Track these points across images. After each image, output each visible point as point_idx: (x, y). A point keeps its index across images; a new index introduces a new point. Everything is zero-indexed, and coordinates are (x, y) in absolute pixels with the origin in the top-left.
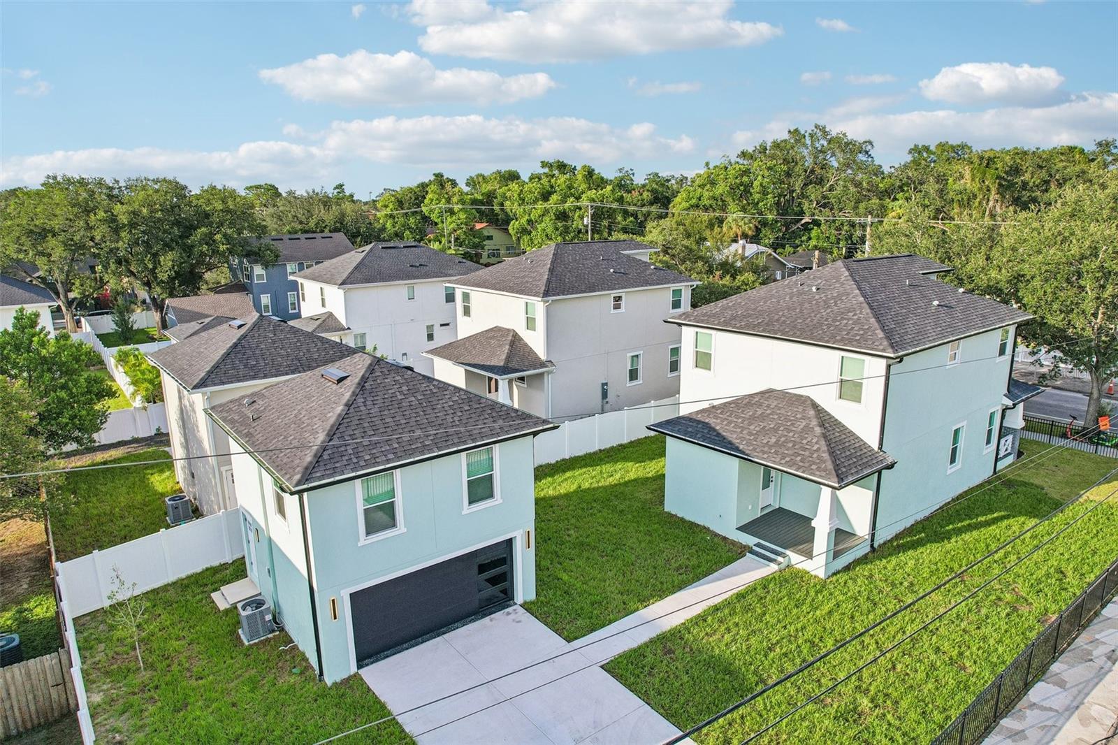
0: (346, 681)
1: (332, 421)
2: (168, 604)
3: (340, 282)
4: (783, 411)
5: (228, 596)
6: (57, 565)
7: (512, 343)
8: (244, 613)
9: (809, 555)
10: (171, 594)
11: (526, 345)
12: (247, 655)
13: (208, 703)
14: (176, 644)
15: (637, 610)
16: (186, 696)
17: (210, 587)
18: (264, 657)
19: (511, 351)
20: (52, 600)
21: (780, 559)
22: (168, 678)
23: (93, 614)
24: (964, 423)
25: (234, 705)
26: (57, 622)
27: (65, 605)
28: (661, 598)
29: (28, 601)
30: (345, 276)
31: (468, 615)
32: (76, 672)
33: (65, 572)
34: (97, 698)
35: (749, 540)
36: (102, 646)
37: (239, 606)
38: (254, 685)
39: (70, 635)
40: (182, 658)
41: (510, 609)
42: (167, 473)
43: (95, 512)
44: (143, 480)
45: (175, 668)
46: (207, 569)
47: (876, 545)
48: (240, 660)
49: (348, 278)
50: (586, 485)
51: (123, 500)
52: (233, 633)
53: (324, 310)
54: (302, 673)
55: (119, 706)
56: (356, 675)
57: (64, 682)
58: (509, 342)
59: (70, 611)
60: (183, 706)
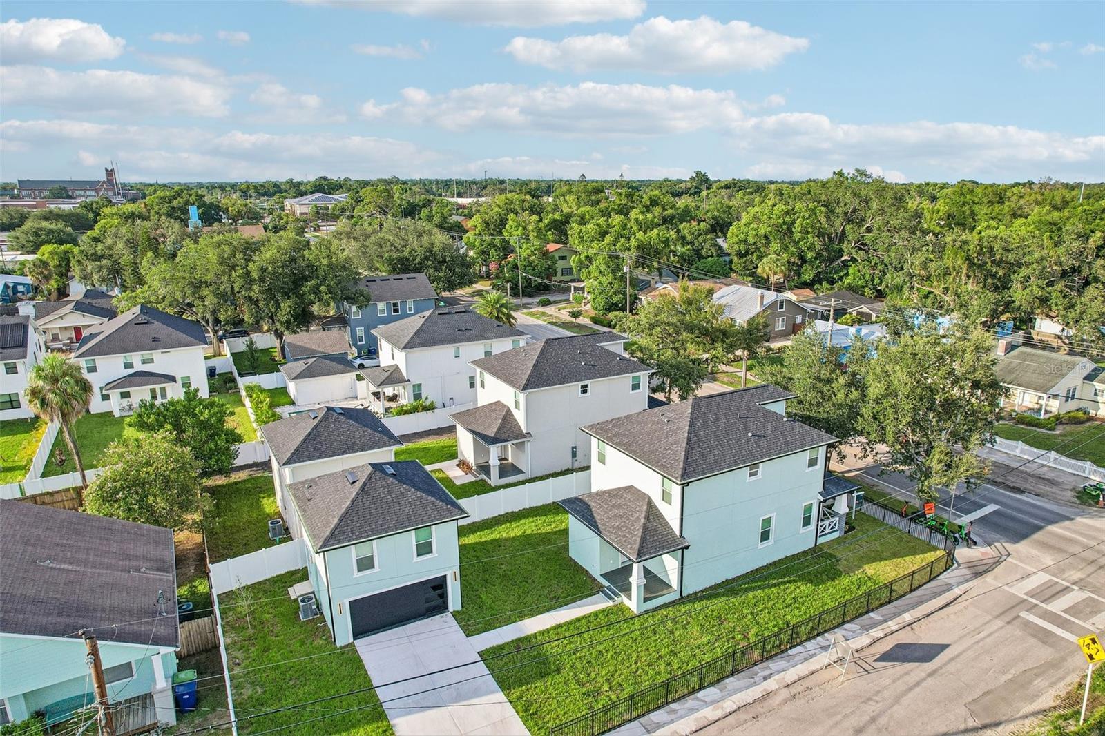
0: (346, 646)
1: (343, 510)
2: (265, 592)
3: (402, 346)
4: (630, 504)
5: (296, 591)
6: (210, 566)
7: (505, 417)
8: (301, 604)
9: (629, 597)
10: (267, 586)
11: (514, 419)
12: (301, 627)
13: (280, 649)
14: (267, 616)
15: (515, 622)
16: (270, 645)
17: (288, 584)
18: (309, 629)
19: (502, 424)
20: (206, 581)
21: (616, 598)
22: (262, 635)
23: (227, 594)
24: (774, 514)
25: (291, 652)
26: (209, 596)
27: (213, 590)
28: (533, 616)
29: (194, 581)
30: (407, 340)
31: (420, 616)
32: (219, 627)
33: (215, 569)
34: (229, 641)
35: (605, 583)
36: (231, 612)
37: (300, 599)
38: (303, 643)
39: (216, 608)
40: (269, 624)
41: (444, 614)
42: (272, 499)
43: (229, 524)
44: (258, 502)
45: (265, 629)
46: (288, 572)
47: (684, 594)
48: (297, 629)
49: (408, 342)
50: (529, 532)
51: (245, 517)
52: (296, 613)
53: (392, 363)
54: (326, 639)
55: (238, 646)
56: (352, 644)
57: (213, 631)
58: (502, 417)
59: (215, 592)
60: (267, 650)
